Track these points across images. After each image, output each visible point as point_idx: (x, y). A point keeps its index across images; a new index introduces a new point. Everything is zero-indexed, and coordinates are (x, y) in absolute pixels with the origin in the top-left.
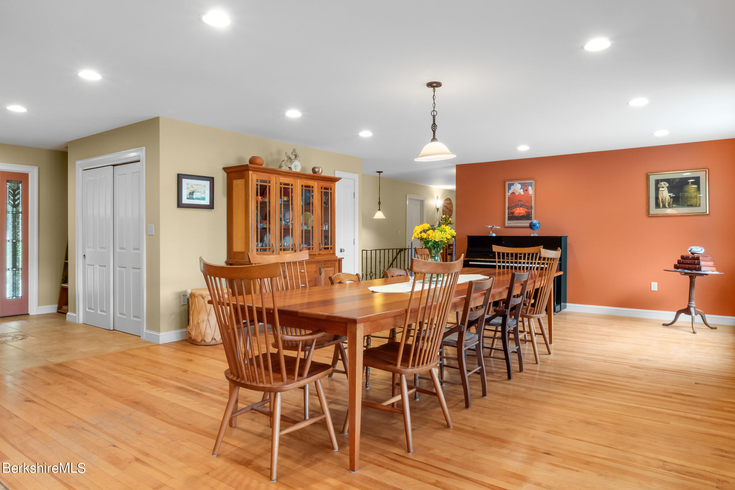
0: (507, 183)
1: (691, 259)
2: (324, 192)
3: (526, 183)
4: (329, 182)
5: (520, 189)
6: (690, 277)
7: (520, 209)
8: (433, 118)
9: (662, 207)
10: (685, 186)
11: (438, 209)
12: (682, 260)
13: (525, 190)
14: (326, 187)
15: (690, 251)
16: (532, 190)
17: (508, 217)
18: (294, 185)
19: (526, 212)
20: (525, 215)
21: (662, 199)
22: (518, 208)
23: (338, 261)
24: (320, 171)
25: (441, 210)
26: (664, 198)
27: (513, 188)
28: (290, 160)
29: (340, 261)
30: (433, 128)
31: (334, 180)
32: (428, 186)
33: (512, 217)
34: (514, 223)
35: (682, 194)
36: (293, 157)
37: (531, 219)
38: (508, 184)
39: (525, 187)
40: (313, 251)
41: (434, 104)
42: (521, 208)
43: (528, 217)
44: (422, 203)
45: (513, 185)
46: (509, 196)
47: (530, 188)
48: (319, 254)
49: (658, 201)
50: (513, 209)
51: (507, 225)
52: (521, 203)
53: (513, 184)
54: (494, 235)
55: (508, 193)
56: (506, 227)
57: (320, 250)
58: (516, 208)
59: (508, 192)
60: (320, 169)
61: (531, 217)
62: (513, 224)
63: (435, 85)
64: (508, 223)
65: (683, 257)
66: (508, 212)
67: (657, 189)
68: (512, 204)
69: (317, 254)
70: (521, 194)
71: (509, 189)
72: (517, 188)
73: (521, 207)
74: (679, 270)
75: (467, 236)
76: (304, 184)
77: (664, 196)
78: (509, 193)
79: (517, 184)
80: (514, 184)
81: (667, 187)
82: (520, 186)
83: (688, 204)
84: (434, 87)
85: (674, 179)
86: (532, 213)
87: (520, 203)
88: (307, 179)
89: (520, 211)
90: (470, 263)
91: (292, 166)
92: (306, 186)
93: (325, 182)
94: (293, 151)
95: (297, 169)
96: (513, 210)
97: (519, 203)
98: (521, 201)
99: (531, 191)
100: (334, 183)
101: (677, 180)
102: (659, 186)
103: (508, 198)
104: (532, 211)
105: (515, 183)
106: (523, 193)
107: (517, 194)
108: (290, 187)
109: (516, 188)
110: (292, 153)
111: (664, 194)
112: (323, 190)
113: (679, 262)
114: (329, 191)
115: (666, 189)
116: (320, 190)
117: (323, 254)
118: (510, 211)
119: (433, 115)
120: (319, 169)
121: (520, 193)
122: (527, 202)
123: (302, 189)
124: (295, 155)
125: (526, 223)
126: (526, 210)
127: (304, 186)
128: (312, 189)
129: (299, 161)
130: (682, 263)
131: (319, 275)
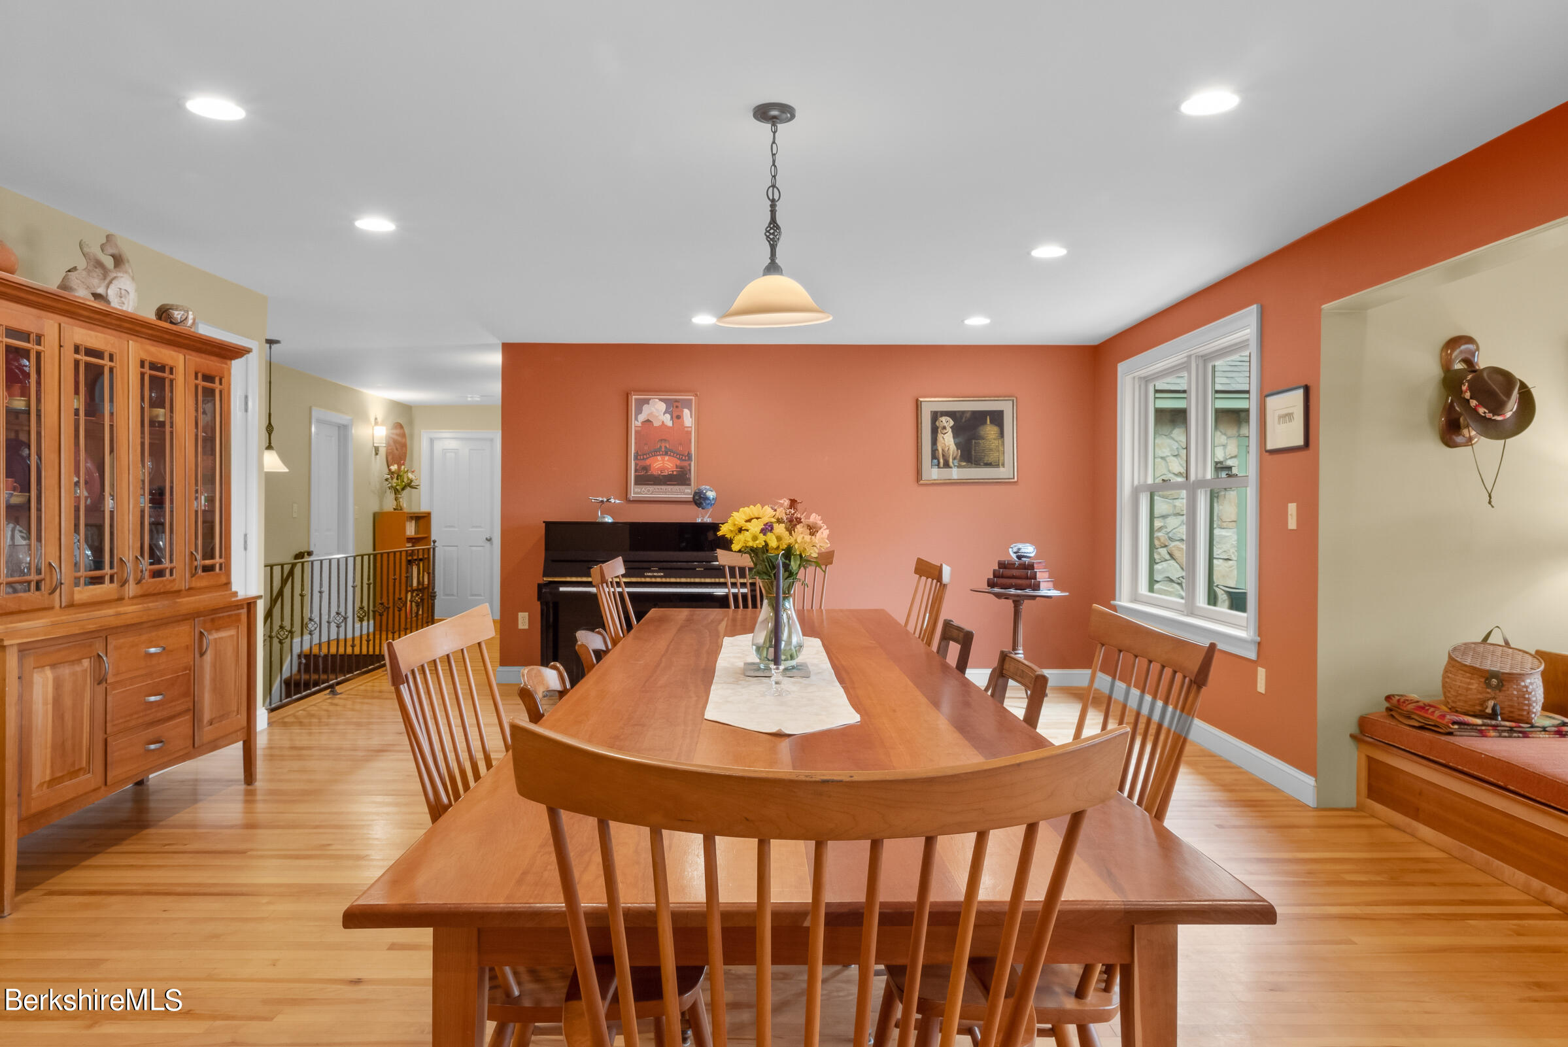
0: (634, 397)
1: (1018, 568)
2: (204, 388)
3: (676, 401)
4: (213, 358)
5: (664, 414)
6: (1014, 601)
7: (663, 460)
8: (771, 206)
9: (944, 465)
10: (981, 428)
11: (377, 450)
12: (1001, 570)
13: (674, 416)
14: (207, 372)
15: (1015, 553)
16: (691, 417)
17: (637, 477)
18: (117, 358)
19: (677, 467)
20: (675, 473)
21: (943, 450)
22: (659, 458)
23: (245, 606)
24: (190, 322)
25: (382, 451)
26: (946, 449)
27: (646, 409)
28: (99, 271)
29: (252, 605)
30: (770, 234)
31: (230, 353)
32: (353, 389)
33: (645, 478)
34: (649, 491)
35: (975, 443)
36: (109, 262)
37: (688, 483)
38: (636, 399)
39: (674, 408)
40: (174, 580)
41: (773, 167)
42: (667, 458)
43: (680, 478)
44: (343, 430)
45: (648, 404)
46: (637, 429)
47: (686, 412)
48: (190, 589)
49: (937, 454)
50: (647, 458)
51: (632, 495)
52: (665, 447)
53: (647, 401)
54: (609, 519)
55: (636, 422)
56: (630, 501)
57: (192, 577)
58: (655, 457)
59: (636, 419)
60: (190, 313)
61: (689, 479)
62: (646, 494)
63: (774, 113)
64: (636, 492)
65: (1002, 565)
66: (636, 465)
67: (935, 431)
68: (646, 448)
69: (183, 588)
70: (666, 426)
71: (639, 411)
72: (656, 411)
73: (666, 454)
74: (996, 590)
75: (544, 522)
76: (148, 358)
77: (947, 444)
78: (638, 421)
79: (657, 400)
80: (650, 402)
81: (951, 427)
82: (665, 405)
83: (985, 462)
84: (774, 120)
85: (963, 412)
86: (690, 470)
87: (663, 444)
88: (155, 343)
89: (663, 464)
90: (562, 589)
91: (110, 292)
92: (153, 366)
93: (203, 355)
94: (104, 241)
95: (126, 302)
96: (648, 462)
97: (661, 447)
98: (665, 440)
99: (688, 419)
100: (228, 362)
101: (968, 415)
102: (937, 423)
103: (636, 432)
104: (690, 465)
105: (653, 398)
106: (669, 423)
107: (656, 424)
108: (105, 362)
109: (654, 410)
110: (103, 247)
111: (946, 440)
112: (200, 381)
113: (997, 573)
114: (216, 386)
115: (950, 430)
116: (193, 381)
117: (200, 588)
118: (641, 463)
119: (771, 198)
120: (187, 312)
121: (663, 422)
122: (681, 444)
123: (143, 375)
124: (113, 256)
125: (686, 493)
126: (678, 462)
127: (147, 365)
128: (171, 376)
129: (133, 279)
130: (1002, 577)
131: (197, 655)
